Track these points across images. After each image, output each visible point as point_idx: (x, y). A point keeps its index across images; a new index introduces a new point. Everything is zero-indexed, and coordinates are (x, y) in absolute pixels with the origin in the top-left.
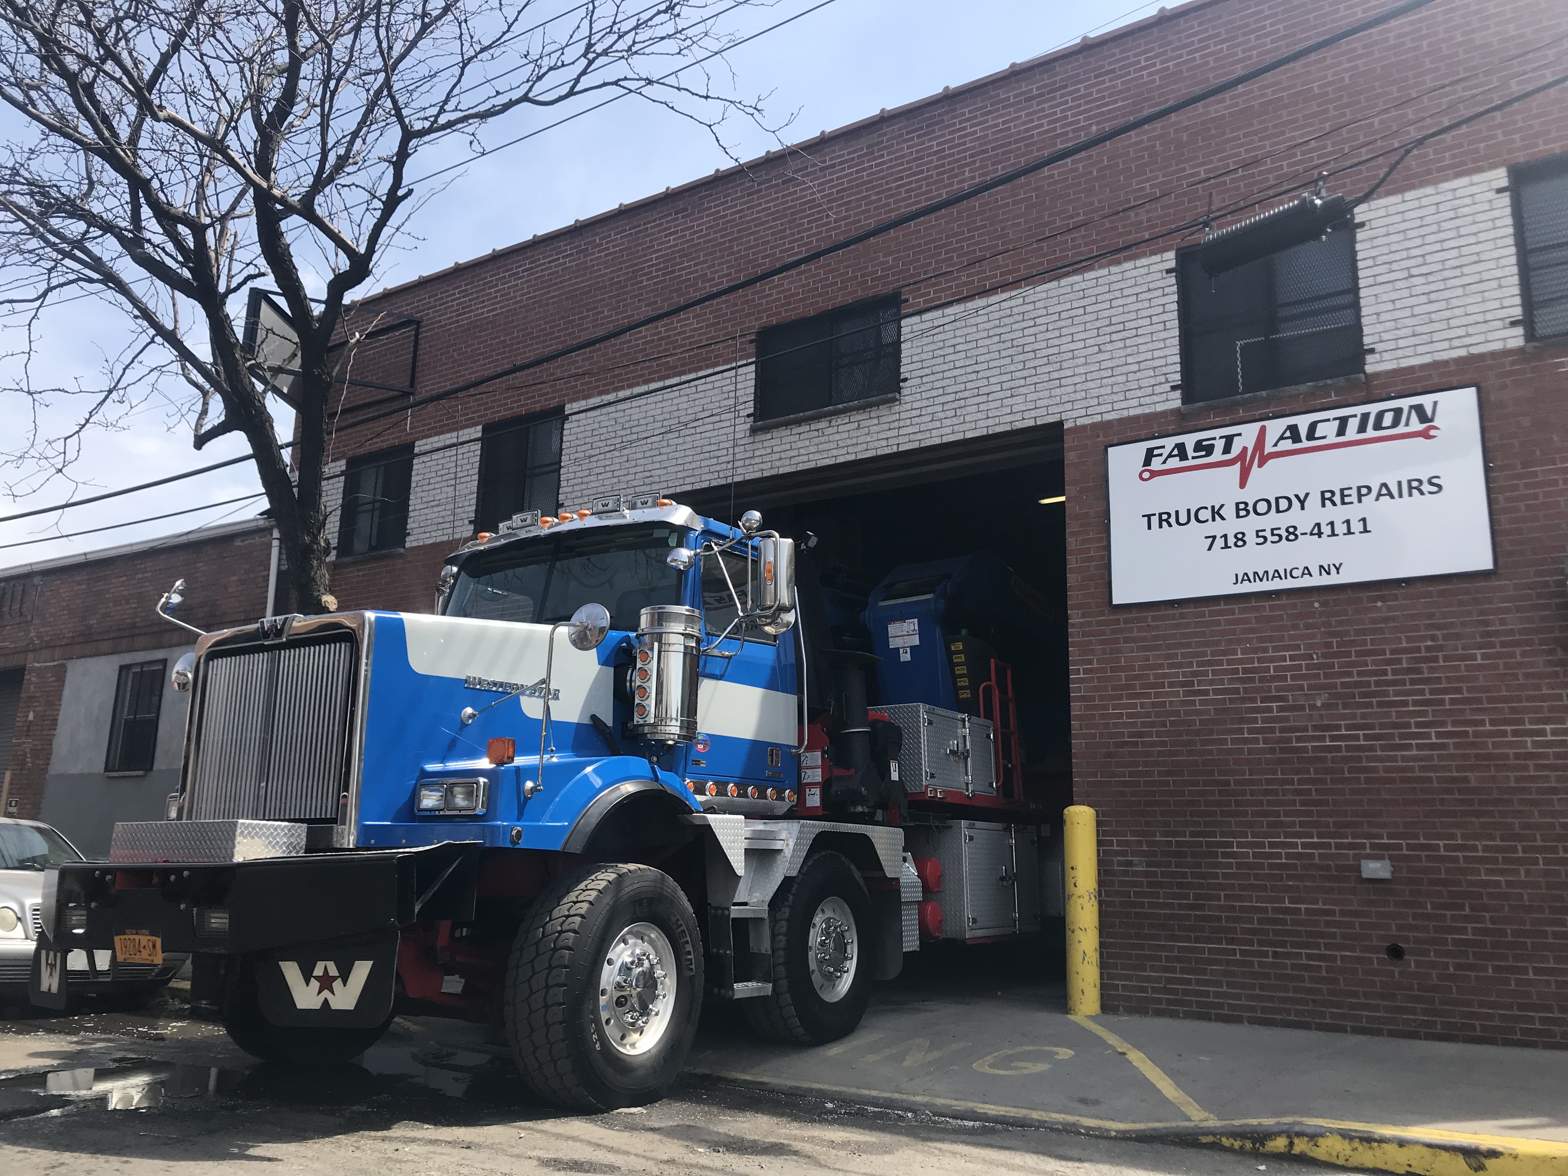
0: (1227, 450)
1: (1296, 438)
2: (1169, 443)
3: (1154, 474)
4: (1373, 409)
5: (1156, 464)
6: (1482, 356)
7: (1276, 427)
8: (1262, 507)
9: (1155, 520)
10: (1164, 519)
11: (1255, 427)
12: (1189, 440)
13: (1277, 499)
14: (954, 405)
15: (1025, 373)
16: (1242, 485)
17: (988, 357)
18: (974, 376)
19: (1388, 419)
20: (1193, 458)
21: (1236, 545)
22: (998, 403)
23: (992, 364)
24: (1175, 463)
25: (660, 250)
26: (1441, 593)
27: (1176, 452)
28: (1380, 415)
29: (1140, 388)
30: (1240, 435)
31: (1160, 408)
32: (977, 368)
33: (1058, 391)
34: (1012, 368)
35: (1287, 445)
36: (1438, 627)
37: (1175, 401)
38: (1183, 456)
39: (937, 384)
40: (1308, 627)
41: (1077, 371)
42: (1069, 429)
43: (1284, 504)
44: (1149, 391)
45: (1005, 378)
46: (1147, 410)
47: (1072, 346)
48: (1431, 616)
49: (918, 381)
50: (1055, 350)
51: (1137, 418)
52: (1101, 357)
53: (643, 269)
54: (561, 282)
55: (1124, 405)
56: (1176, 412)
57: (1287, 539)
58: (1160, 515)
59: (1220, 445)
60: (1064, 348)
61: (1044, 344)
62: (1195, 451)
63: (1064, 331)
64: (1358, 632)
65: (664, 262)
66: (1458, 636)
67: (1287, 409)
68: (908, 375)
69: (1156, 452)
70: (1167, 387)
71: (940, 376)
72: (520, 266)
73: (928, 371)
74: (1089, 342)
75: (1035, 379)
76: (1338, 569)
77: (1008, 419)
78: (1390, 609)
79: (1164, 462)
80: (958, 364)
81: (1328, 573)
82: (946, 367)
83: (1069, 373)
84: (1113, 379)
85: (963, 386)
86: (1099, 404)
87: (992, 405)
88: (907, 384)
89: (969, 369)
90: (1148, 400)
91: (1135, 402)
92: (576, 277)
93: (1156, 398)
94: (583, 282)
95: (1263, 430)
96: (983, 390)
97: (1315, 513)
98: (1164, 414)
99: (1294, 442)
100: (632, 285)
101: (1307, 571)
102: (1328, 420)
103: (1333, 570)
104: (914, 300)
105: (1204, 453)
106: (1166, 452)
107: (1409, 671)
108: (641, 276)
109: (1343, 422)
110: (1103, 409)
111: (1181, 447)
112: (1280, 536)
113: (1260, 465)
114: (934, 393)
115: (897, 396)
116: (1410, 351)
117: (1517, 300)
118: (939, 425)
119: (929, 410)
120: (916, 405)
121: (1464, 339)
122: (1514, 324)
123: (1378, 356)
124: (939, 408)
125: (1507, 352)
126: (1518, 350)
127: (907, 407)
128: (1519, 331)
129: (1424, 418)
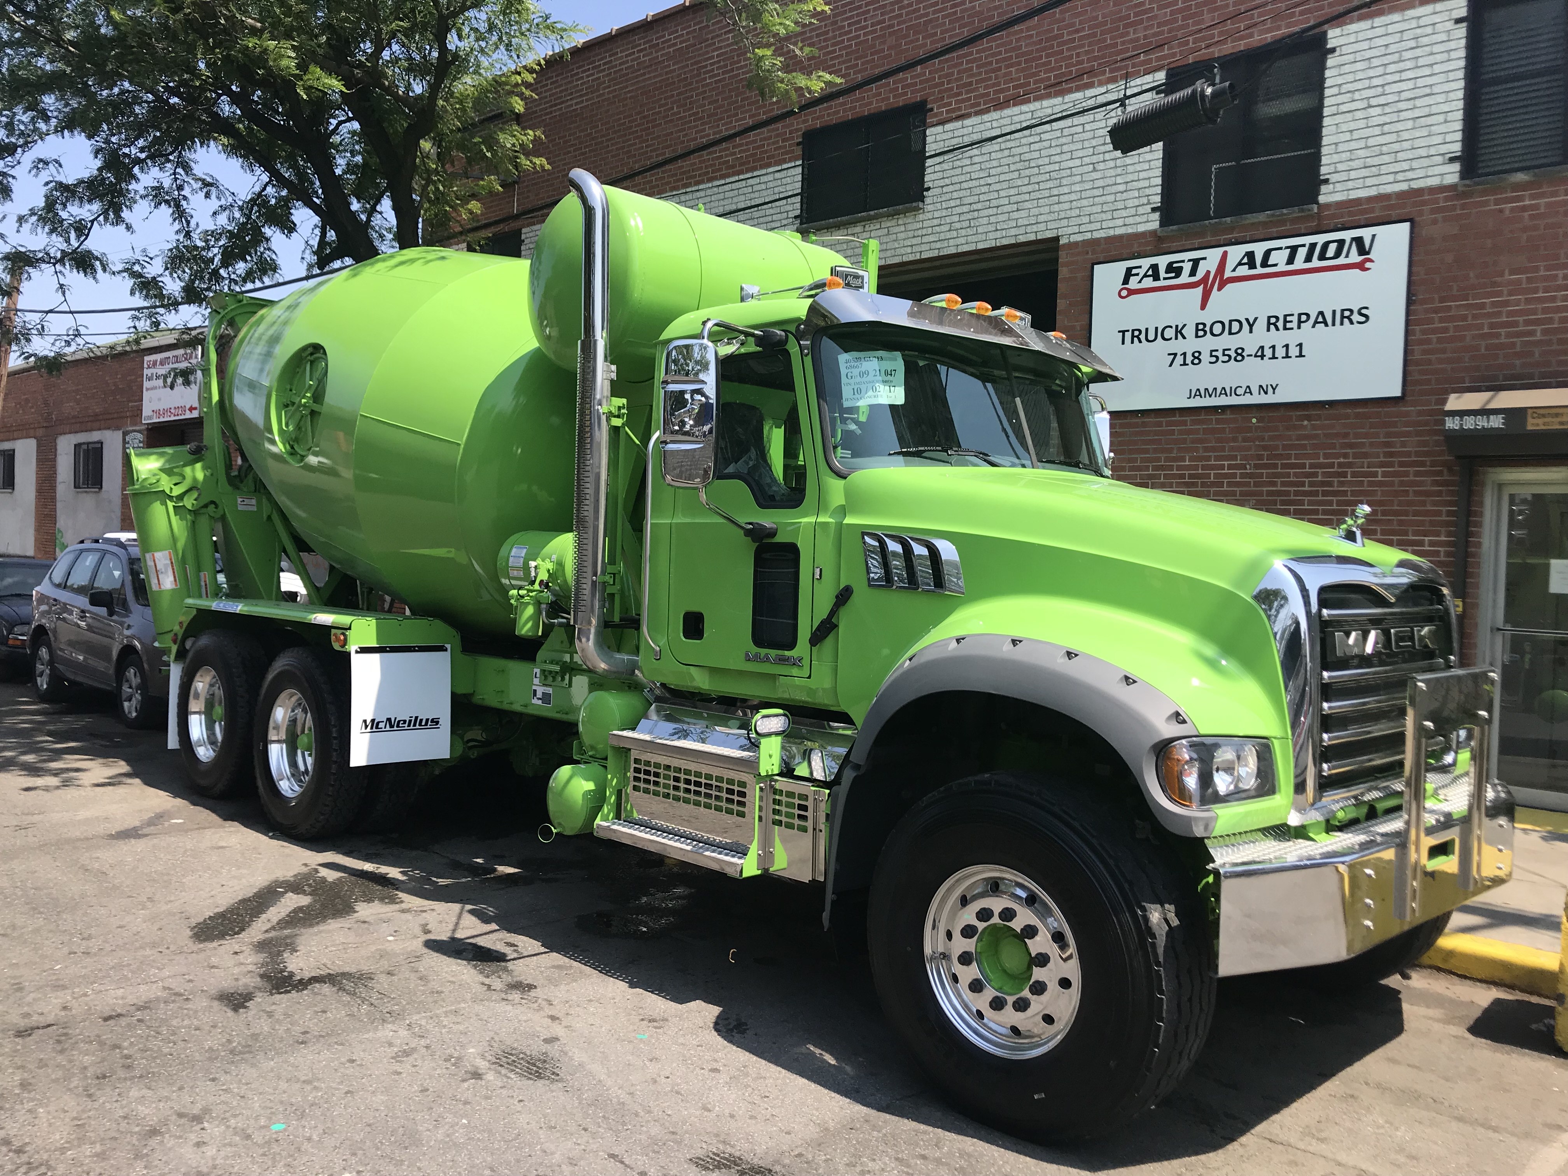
0: (1193, 273)
1: (1252, 265)
2: (1146, 263)
3: (1131, 292)
4: (1320, 239)
5: (1133, 283)
6: (1420, 191)
7: (1236, 253)
8: (1217, 329)
9: (1128, 335)
10: (1136, 335)
11: (1219, 252)
12: (1162, 262)
13: (1231, 321)
14: (969, 216)
15: (1030, 188)
16: (1203, 307)
17: (999, 170)
18: (987, 189)
19: (1332, 249)
20: (1165, 279)
21: (1193, 363)
22: (1006, 216)
23: (1003, 177)
24: (1149, 283)
25: (721, 48)
26: (1357, 416)
27: (1150, 273)
28: (1326, 246)
29: (1126, 208)
30: (1205, 259)
31: (1141, 228)
32: (989, 180)
33: (1056, 208)
34: (1019, 183)
35: (1244, 271)
36: (1351, 446)
37: (1154, 222)
38: (1156, 277)
39: (955, 195)
40: (1245, 440)
41: (1074, 188)
42: (1064, 245)
43: (1235, 327)
44: (1133, 211)
45: (1013, 192)
46: (1130, 230)
47: (1071, 164)
48: (1346, 435)
49: (938, 191)
50: (1056, 167)
51: (1121, 237)
52: (1096, 174)
53: (706, 66)
54: (637, 77)
55: (1110, 224)
56: (1153, 233)
57: (1236, 360)
58: (1133, 331)
59: (1187, 267)
60: (1064, 163)
61: (1047, 160)
62: (1167, 272)
63: (1065, 148)
64: (1285, 447)
65: (724, 60)
66: (1365, 455)
67: (1248, 235)
68: (930, 185)
69: (1134, 271)
70: (1148, 209)
71: (957, 187)
72: (602, 59)
73: (947, 181)
74: (1086, 160)
75: (1038, 195)
76: (1274, 389)
77: (1013, 232)
78: (1314, 427)
79: (1140, 282)
80: (974, 176)
81: (1266, 393)
82: (963, 178)
83: (1066, 190)
84: (1103, 198)
85: (976, 198)
86: (1090, 222)
87: (1001, 218)
88: (930, 193)
89: (982, 182)
90: (1131, 220)
91: (1120, 222)
92: (649, 72)
93: (1138, 219)
94: (655, 77)
95: (1225, 255)
96: (994, 203)
97: (1262, 336)
98: (1143, 234)
99: (1250, 268)
100: (697, 82)
101: (1249, 390)
102: (1281, 248)
103: (1270, 390)
104: (939, 110)
105: (1173, 275)
106: (1142, 272)
107: (1323, 484)
108: (705, 73)
109: (1294, 250)
110: (1093, 227)
111: (1155, 268)
112: (1229, 356)
113: (1219, 289)
114: (952, 203)
115: (921, 205)
116: (1359, 183)
117: (1459, 136)
118: (954, 234)
119: (948, 220)
120: (936, 215)
121: (1407, 173)
122: (1452, 160)
123: (1331, 186)
124: (956, 218)
125: (1441, 189)
126: (1452, 187)
127: (930, 215)
128: (1456, 167)
129: (1362, 251)
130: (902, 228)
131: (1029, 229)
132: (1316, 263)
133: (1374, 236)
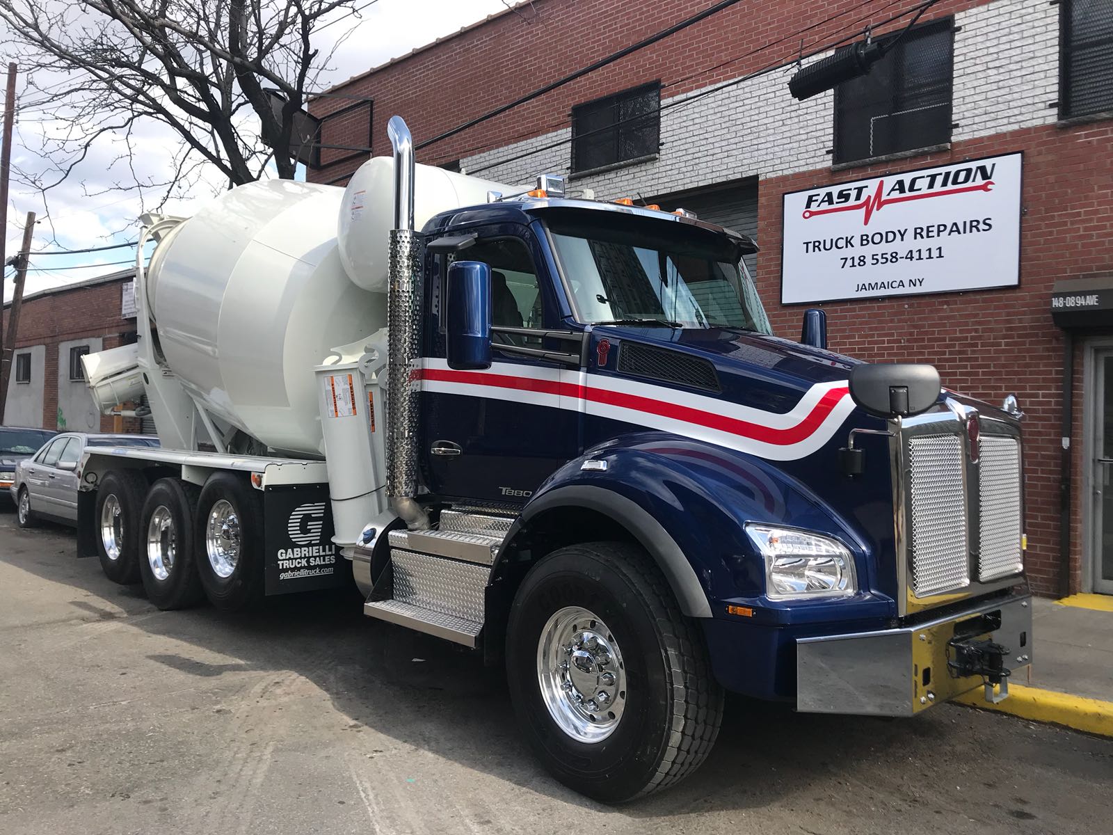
0: (858, 198)
1: (902, 190)
2: (823, 192)
3: (812, 214)
4: (953, 169)
5: (814, 207)
6: (1028, 130)
7: (890, 182)
8: (877, 238)
9: (811, 246)
10: (817, 245)
11: (878, 181)
12: (835, 190)
13: (887, 233)
14: (692, 163)
15: (736, 140)
16: (866, 223)
17: (714, 128)
18: (704, 142)
19: (962, 177)
20: (837, 203)
21: (859, 265)
22: (719, 162)
23: (716, 133)
24: (825, 206)
25: (513, 49)
26: (985, 300)
27: (826, 198)
28: (957, 173)
29: (807, 152)
30: (867, 187)
31: (819, 166)
32: (707, 136)
33: (756, 154)
34: (728, 136)
35: (896, 195)
36: (980, 323)
37: (828, 162)
38: (831, 202)
39: (682, 148)
40: (900, 321)
41: (768, 139)
42: (762, 181)
43: (891, 236)
44: (812, 154)
45: (724, 143)
46: (811, 168)
47: (766, 121)
48: (977, 316)
49: (670, 145)
50: (755, 124)
51: (804, 173)
52: (784, 129)
53: (503, 62)
54: (454, 72)
55: (796, 164)
56: (828, 170)
57: (891, 261)
58: (814, 242)
59: (854, 194)
60: (761, 122)
61: (748, 119)
62: (838, 198)
63: (762, 110)
64: (930, 326)
65: (515, 58)
66: (992, 330)
67: (897, 169)
68: (664, 141)
69: (814, 198)
70: (824, 151)
71: (684, 141)
73: (676, 138)
74: (778, 118)
75: (743, 145)
76: (921, 282)
77: (725, 173)
78: (952, 310)
79: (819, 206)
80: (695, 133)
81: (915, 285)
82: (687, 135)
83: (762, 140)
84: (791, 145)
85: (698, 149)
86: (781, 163)
87: (715, 163)
88: (663, 147)
89: (702, 137)
90: (811, 161)
91: (802, 162)
92: (464, 69)
93: (816, 160)
95: (882, 183)
96: (711, 152)
97: (910, 243)
98: (820, 170)
99: (900, 193)
100: (496, 74)
101: (902, 284)
102: (923, 177)
103: (918, 283)
104: (669, 86)
105: (843, 200)
106: (820, 198)
107: (960, 352)
108: (502, 68)
109: (933, 178)
110: (783, 166)
111: (829, 195)
112: (887, 259)
113: (878, 209)
114: (680, 154)
115: (657, 156)
116: (981, 126)
117: (1056, 88)
118: (682, 176)
119: (677, 166)
120: (668, 162)
121: (1018, 117)
122: (1051, 106)
123: (960, 129)
124: (683, 165)
125: (1045, 128)
126: (1053, 126)
127: (664, 163)
128: (1055, 111)
129: (985, 176)
130: (644, 173)
131: (736, 170)
132: (950, 187)
133: (994, 165)
